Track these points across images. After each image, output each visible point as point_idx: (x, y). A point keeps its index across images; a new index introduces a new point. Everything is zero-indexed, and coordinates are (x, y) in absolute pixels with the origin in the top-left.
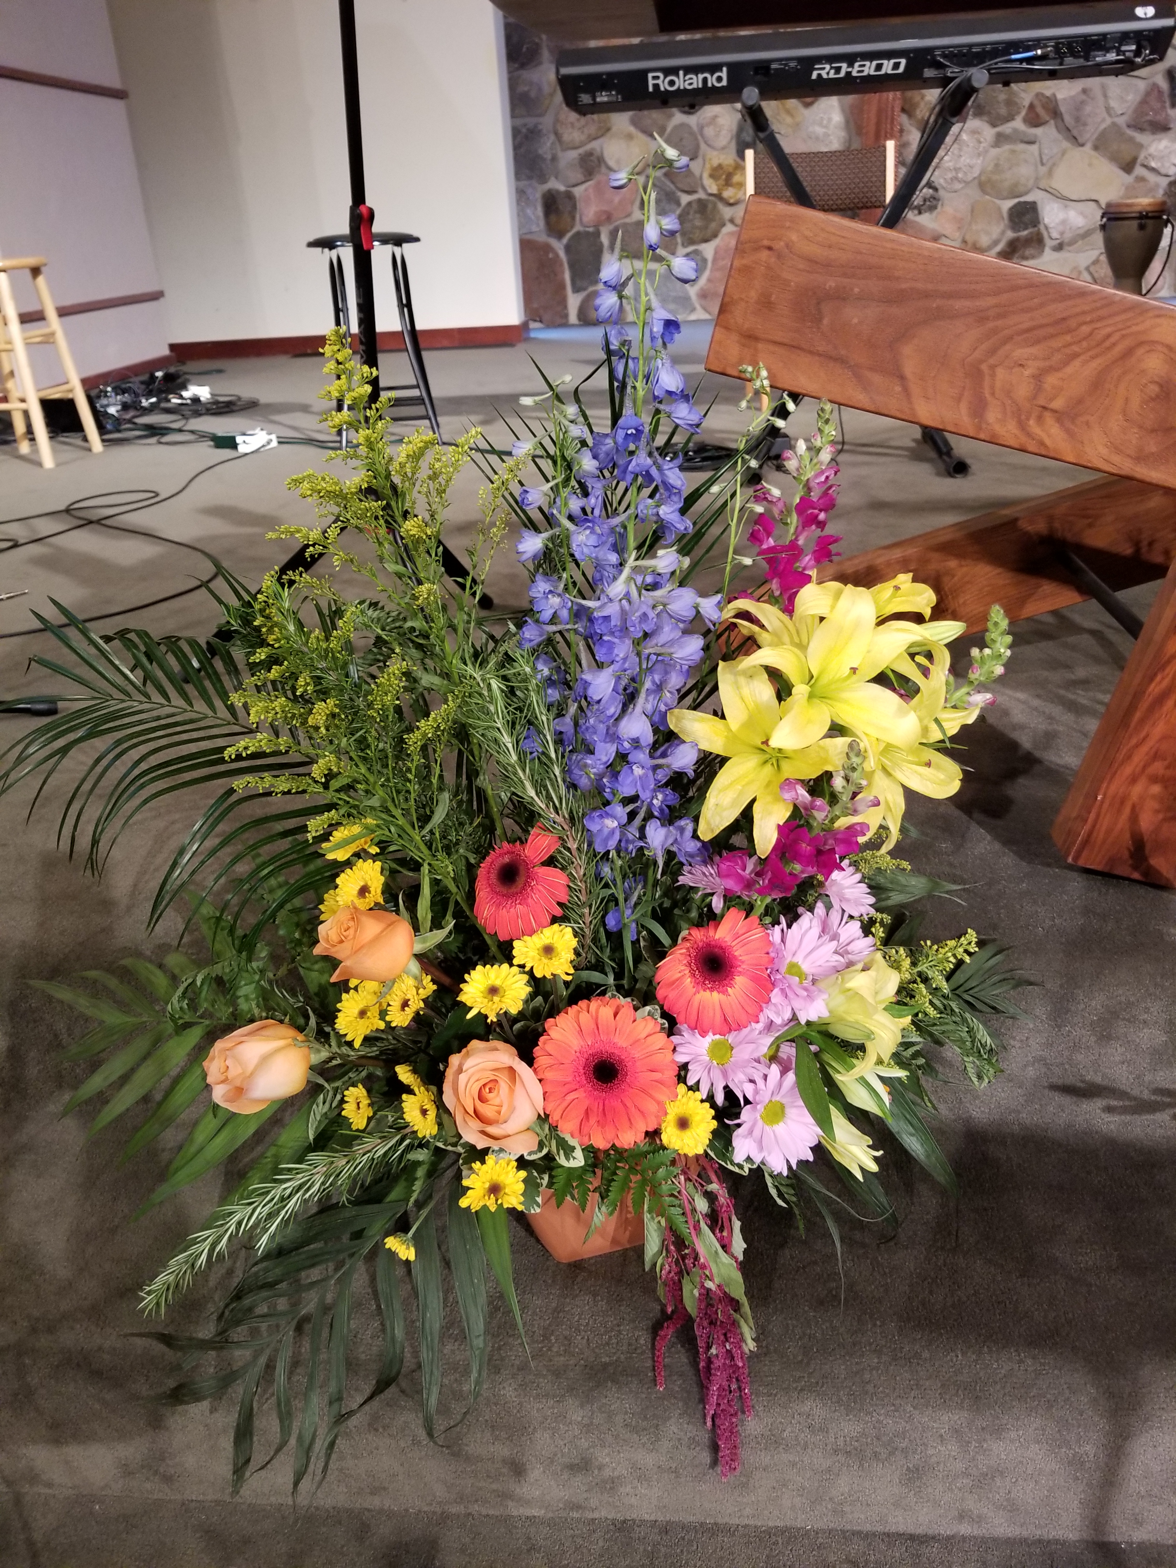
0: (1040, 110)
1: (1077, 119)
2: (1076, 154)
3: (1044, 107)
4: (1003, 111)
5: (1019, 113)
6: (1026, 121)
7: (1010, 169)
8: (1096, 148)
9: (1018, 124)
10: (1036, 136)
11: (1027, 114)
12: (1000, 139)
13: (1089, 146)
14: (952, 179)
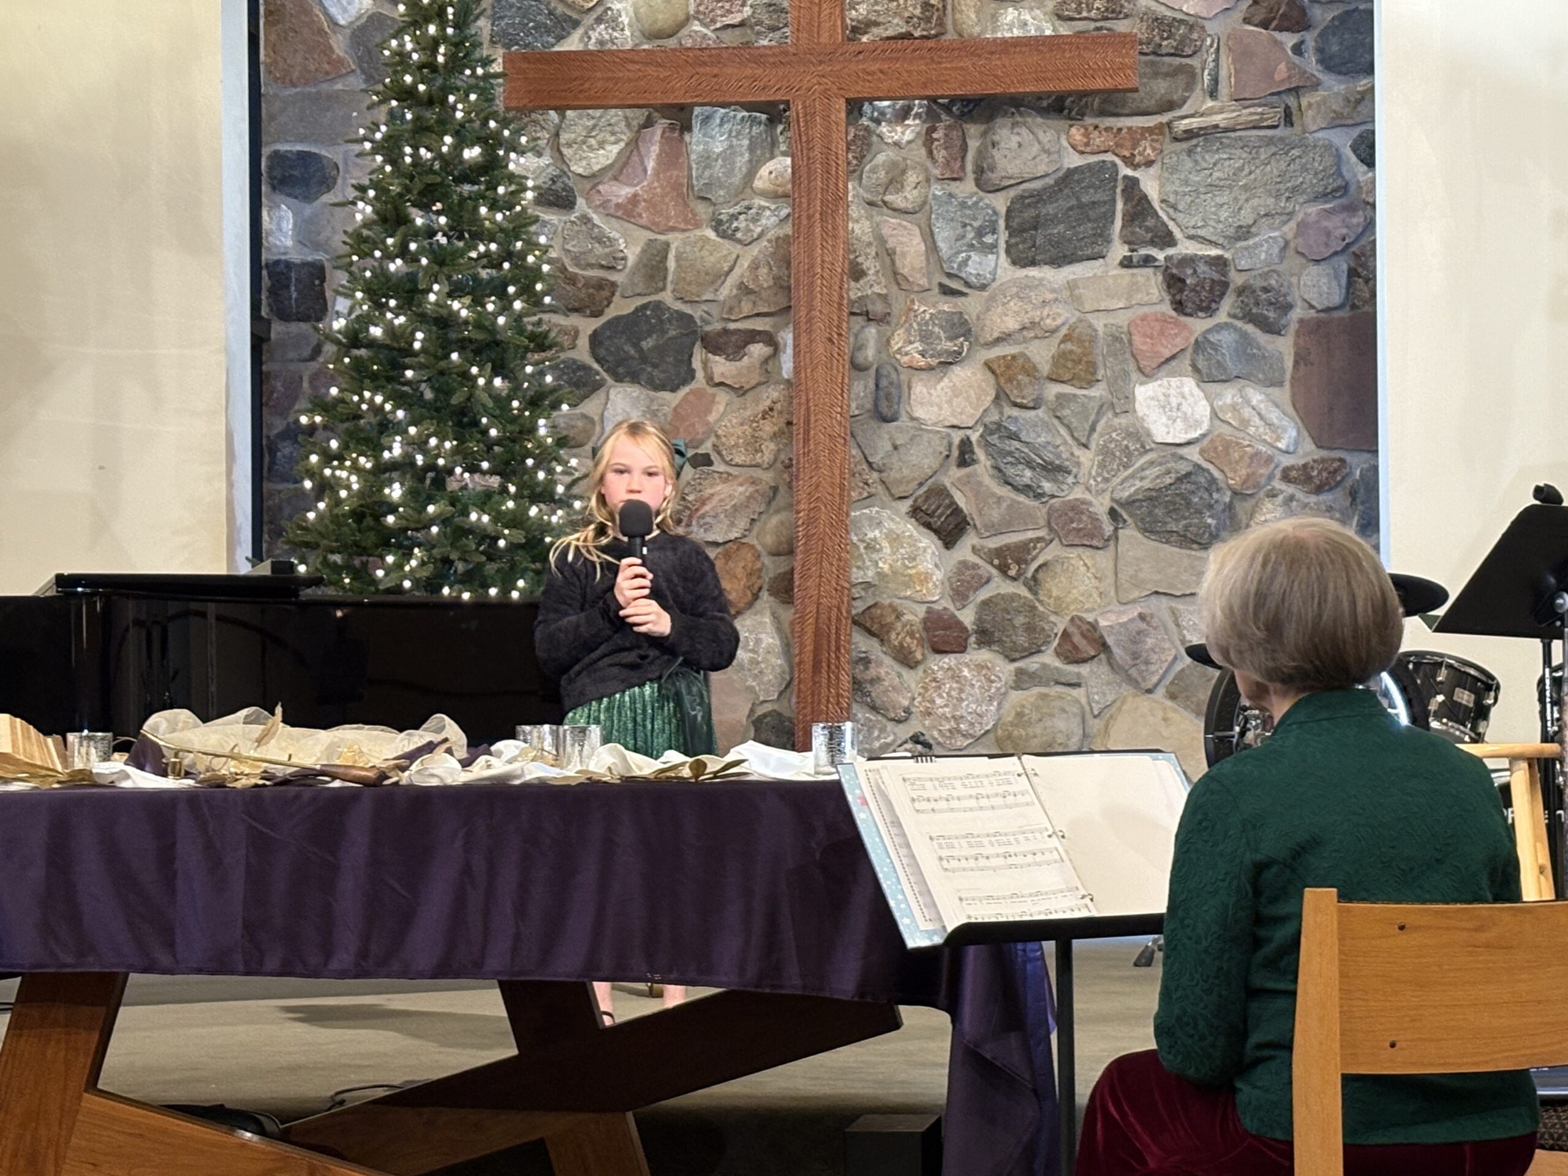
0: (1077, 639)
1: (1135, 656)
2: (1144, 704)
3: (1083, 635)
4: (1022, 640)
5: (1047, 643)
6: (1058, 654)
7: (1040, 720)
8: (1172, 696)
9: (1048, 658)
10: (1079, 675)
11: (1059, 645)
12: (1022, 680)
13: (1161, 692)
14: (950, 731)
